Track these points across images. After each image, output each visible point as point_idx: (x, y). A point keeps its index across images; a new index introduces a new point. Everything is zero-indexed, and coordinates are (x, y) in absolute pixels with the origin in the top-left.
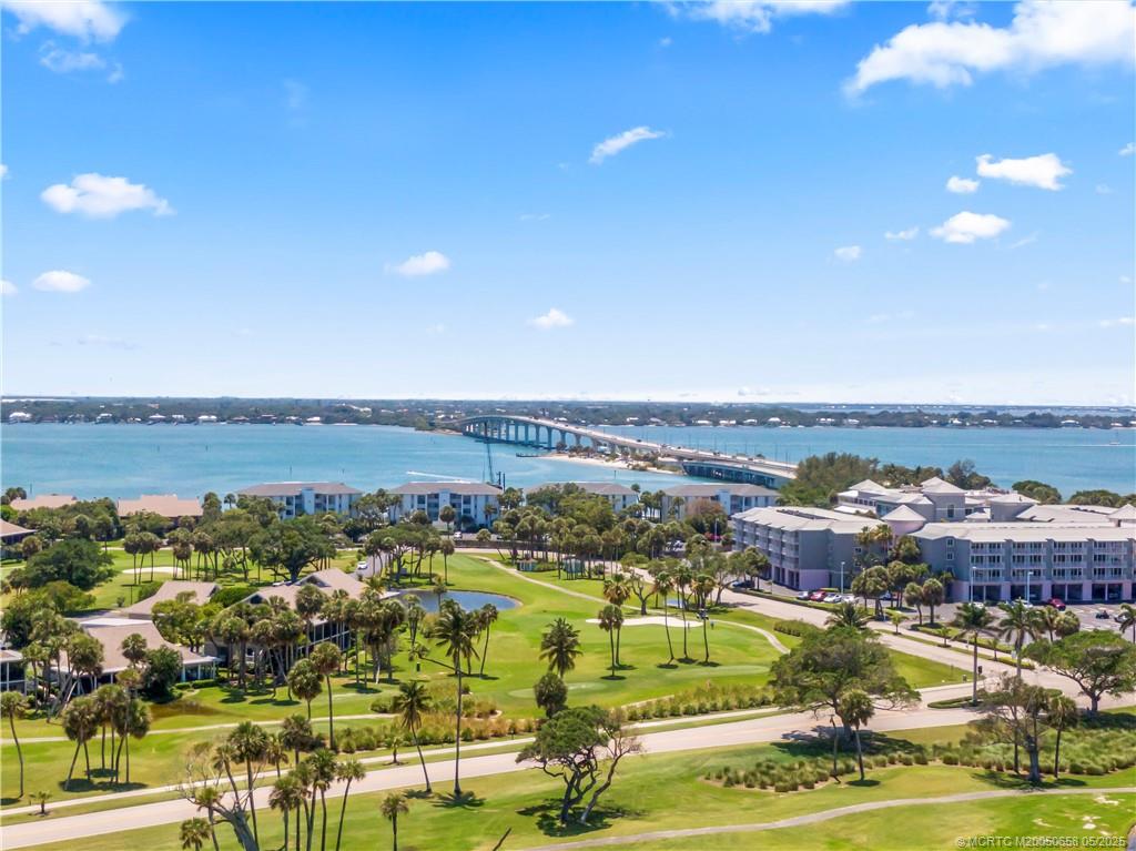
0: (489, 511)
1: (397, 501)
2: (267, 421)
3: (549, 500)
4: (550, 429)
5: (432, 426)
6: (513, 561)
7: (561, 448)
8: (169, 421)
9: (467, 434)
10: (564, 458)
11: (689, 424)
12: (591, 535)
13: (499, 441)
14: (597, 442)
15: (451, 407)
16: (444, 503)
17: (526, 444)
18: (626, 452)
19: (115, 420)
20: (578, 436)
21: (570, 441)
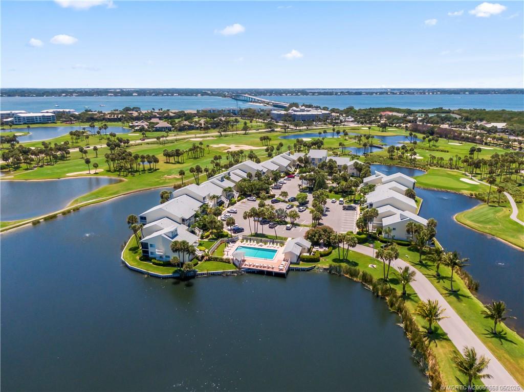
0: (238, 112)
1: (225, 111)
2: (189, 95)
3: (246, 110)
4: (249, 98)
5: (225, 96)
6: (242, 119)
7: (251, 102)
8: (168, 95)
9: (233, 98)
10: (252, 103)
11: (281, 95)
12: (252, 115)
13: (239, 100)
14: (258, 100)
15: (228, 91)
16: (231, 111)
17: (243, 100)
18: (263, 102)
19: (156, 95)
20: (255, 99)
21: (253, 100)
